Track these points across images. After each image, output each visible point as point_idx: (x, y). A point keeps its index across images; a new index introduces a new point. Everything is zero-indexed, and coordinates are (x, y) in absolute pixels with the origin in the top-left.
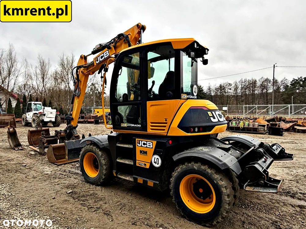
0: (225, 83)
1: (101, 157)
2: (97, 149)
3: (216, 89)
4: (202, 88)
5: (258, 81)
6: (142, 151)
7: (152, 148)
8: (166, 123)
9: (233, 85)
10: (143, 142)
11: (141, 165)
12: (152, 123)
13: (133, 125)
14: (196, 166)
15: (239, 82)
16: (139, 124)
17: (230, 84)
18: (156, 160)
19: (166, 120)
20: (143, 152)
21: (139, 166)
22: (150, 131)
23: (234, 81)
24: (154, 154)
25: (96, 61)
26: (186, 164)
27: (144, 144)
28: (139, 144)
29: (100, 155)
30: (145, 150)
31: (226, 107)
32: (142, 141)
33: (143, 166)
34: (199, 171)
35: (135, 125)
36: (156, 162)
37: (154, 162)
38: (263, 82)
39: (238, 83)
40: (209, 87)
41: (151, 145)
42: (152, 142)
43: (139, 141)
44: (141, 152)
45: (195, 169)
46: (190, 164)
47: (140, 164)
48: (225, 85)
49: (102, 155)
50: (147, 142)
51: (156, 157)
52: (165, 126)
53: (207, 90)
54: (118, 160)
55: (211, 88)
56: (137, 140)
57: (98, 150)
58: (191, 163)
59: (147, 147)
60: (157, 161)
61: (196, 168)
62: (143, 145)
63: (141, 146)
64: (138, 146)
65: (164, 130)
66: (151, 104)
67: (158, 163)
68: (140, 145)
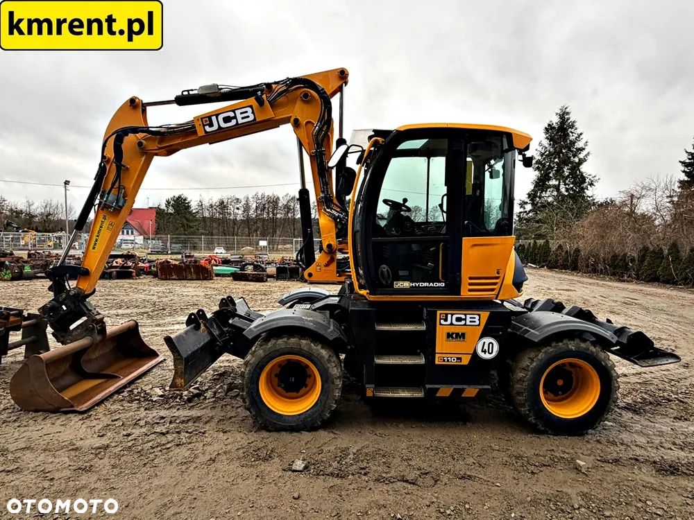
0: (229, 197)
1: (329, 361)
2: (312, 345)
3: (211, 206)
4: (189, 203)
5: (281, 198)
6: (453, 334)
7: (479, 325)
8: (497, 278)
9: (243, 202)
10: (454, 317)
11: (448, 361)
12: (470, 278)
13: (425, 284)
14: (572, 345)
15: (253, 198)
16: (440, 282)
17: (238, 199)
18: (486, 347)
19: (498, 273)
20: (454, 336)
21: (444, 363)
22: (466, 293)
23: (245, 195)
24: (483, 335)
25: (204, 126)
26: (554, 344)
27: (459, 319)
28: (446, 320)
29: (327, 357)
30: (460, 330)
31: (264, 240)
32: (452, 315)
33: (454, 362)
34: (579, 352)
35: (431, 284)
36: (487, 350)
37: (482, 351)
38: (288, 202)
39: (251, 200)
40: (200, 202)
41: (476, 319)
42: (479, 315)
43: (447, 315)
44: (449, 336)
45: (571, 350)
46: (560, 344)
47: (444, 361)
48: (230, 200)
49: (330, 356)
50: (465, 315)
51: (487, 340)
52: (495, 284)
53: (197, 207)
54: (378, 361)
55: (203, 203)
56: (441, 314)
57: (319, 347)
58: (562, 342)
59: (465, 325)
60: (488, 348)
61: (573, 348)
62: (454, 322)
63: (452, 324)
64: (441, 324)
65: (493, 290)
66: (472, 244)
67: (490, 351)
68: (449, 322)
